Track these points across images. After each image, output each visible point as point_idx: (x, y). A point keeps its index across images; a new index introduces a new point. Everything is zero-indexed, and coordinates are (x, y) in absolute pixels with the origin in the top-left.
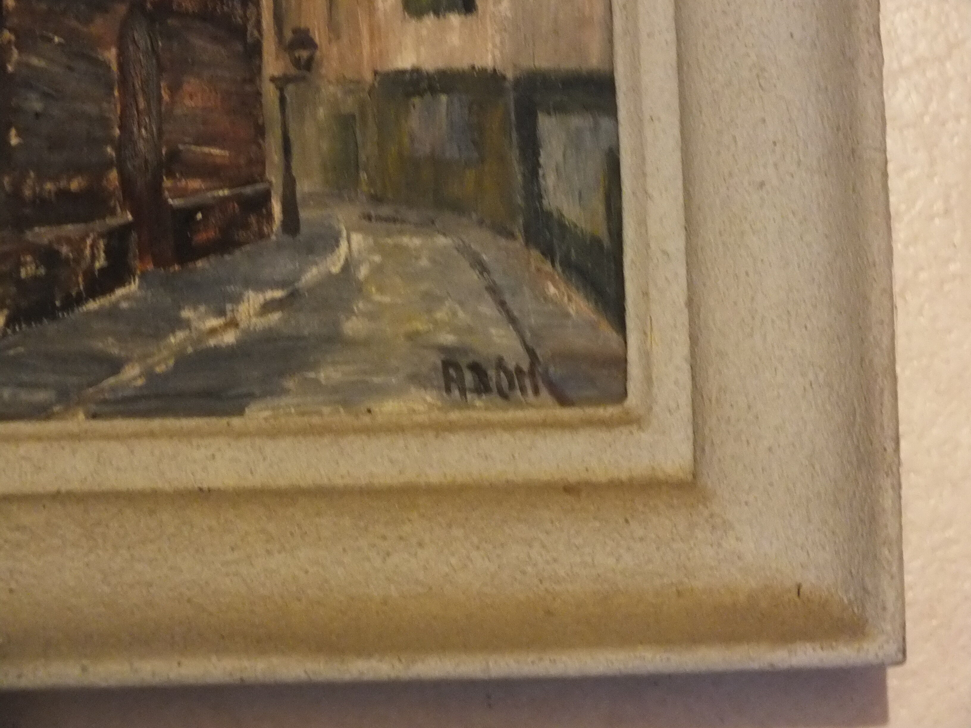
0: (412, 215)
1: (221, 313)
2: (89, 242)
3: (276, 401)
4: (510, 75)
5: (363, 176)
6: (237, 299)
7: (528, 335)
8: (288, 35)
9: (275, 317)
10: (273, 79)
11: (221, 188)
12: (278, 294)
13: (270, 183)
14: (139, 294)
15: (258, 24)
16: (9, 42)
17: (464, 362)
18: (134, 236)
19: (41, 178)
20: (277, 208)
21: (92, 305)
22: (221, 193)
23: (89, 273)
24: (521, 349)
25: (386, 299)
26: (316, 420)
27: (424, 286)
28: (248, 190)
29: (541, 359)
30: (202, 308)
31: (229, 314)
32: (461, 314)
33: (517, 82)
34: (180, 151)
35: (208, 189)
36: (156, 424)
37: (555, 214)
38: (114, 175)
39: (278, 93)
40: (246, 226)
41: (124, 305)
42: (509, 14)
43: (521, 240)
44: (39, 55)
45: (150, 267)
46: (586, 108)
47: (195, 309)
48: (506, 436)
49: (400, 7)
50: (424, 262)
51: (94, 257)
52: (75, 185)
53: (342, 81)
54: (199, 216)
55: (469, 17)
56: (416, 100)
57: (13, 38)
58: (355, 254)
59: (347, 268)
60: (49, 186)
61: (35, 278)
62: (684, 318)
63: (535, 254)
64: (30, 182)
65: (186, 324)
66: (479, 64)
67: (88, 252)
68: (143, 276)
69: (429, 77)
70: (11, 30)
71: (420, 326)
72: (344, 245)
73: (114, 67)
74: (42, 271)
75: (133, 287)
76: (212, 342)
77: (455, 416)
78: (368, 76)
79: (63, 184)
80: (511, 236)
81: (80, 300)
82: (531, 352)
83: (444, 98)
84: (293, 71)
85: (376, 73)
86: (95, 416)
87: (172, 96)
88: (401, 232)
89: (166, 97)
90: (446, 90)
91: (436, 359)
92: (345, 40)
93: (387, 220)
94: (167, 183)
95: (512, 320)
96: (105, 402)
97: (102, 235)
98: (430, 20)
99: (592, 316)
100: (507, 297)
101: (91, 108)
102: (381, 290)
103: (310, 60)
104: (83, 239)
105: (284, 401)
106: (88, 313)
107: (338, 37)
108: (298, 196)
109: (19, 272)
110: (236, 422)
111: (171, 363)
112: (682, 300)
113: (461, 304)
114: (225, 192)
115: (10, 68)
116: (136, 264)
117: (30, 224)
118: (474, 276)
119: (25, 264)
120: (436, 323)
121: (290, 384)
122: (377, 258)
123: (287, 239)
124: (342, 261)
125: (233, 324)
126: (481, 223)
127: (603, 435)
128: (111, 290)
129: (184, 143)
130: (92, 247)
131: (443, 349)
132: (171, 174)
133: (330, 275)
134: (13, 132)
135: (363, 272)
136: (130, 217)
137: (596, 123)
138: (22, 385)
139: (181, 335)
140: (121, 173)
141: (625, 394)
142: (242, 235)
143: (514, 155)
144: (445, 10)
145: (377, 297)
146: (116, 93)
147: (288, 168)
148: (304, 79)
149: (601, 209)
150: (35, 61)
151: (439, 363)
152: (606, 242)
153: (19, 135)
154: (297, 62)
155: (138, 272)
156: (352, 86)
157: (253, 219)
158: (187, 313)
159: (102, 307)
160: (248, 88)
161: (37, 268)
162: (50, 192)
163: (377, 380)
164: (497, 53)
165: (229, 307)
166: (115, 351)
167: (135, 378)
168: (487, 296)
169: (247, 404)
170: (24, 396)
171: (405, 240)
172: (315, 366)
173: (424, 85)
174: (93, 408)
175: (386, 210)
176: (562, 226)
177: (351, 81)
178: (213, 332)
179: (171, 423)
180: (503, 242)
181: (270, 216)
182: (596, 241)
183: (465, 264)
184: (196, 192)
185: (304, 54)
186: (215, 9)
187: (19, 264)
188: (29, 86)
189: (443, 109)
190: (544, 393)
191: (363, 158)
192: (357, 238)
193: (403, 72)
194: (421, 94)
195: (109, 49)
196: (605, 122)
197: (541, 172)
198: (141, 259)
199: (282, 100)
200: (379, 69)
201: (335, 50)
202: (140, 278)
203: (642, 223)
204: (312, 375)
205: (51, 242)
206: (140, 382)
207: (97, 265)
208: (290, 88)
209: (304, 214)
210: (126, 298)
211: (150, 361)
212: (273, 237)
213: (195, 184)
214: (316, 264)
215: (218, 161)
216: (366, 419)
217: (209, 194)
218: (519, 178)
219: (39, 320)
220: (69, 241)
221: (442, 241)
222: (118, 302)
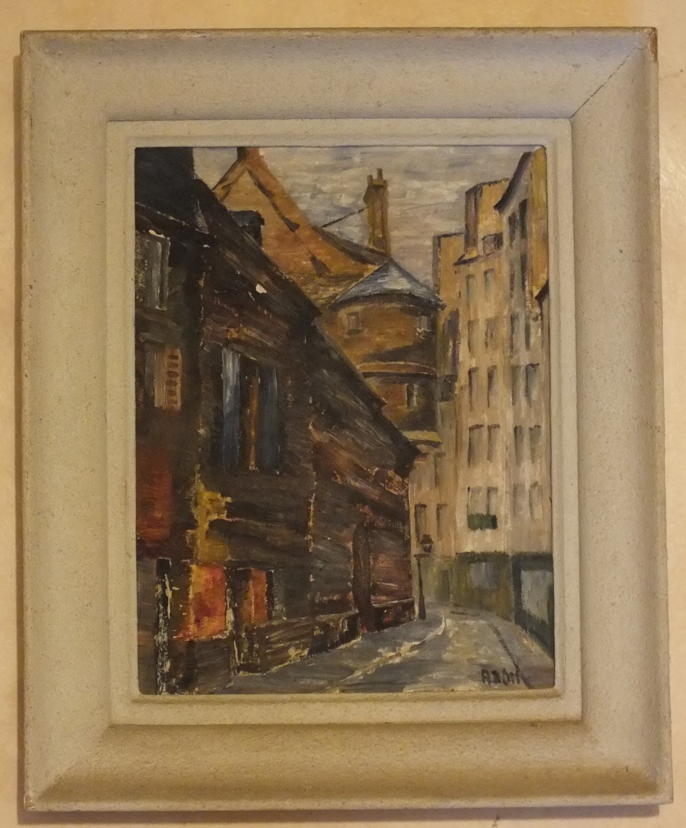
0: (470, 611)
1: (394, 650)
2: (341, 621)
3: (416, 686)
4: (510, 555)
5: (451, 596)
6: (401, 645)
7: (515, 660)
8: (421, 537)
9: (416, 652)
10: (415, 556)
11: (394, 600)
12: (417, 643)
13: (414, 598)
14: (361, 642)
15: (409, 532)
16: (310, 540)
17: (490, 670)
18: (359, 619)
19: (322, 595)
20: (417, 608)
21: (342, 647)
22: (394, 602)
23: (341, 634)
24: (513, 666)
25: (460, 645)
26: (432, 694)
27: (475, 641)
28: (405, 601)
29: (521, 670)
30: (387, 648)
31: (397, 651)
32: (489, 652)
33: (514, 556)
34: (378, 584)
35: (389, 601)
36: (368, 695)
37: (527, 611)
38: (351, 594)
39: (417, 561)
40: (404, 616)
41: (355, 647)
42: (511, 529)
43: (514, 622)
44: (322, 545)
45: (366, 631)
46: (541, 568)
47: (384, 649)
48: (507, 702)
49: (467, 526)
50: (475, 631)
51: (343, 627)
52: (335, 598)
53: (443, 557)
54: (386, 611)
55: (495, 530)
56: (473, 565)
57: (312, 538)
58: (448, 627)
59: (445, 632)
60: (325, 598)
61: (320, 635)
62: (579, 655)
63: (519, 627)
64: (318, 596)
65: (379, 655)
66: (498, 551)
67: (341, 625)
68: (363, 635)
69: (478, 555)
70: (311, 535)
71: (474, 656)
72: (443, 624)
73: (351, 550)
74: (322, 632)
75: (359, 639)
76: (390, 662)
77: (486, 693)
78: (454, 555)
79: (331, 598)
80: (508, 619)
81: (338, 644)
82: (517, 666)
83: (484, 564)
84: (423, 552)
85: (457, 553)
86: (343, 691)
87: (374, 562)
88: (466, 619)
89: (372, 562)
90: (485, 561)
91: (480, 670)
92: (444, 539)
93: (460, 613)
94: (373, 598)
95: (510, 654)
96: (347, 685)
97: (347, 618)
98: (478, 531)
99: (541, 652)
100: (507, 645)
101: (342, 566)
102: (458, 641)
103: (431, 547)
104: (339, 620)
105: (419, 685)
106: (341, 649)
107: (441, 539)
108: (426, 604)
109: (313, 633)
110: (400, 694)
111: (374, 670)
112: (578, 648)
113: (489, 647)
114: (396, 602)
115: (310, 550)
116: (360, 630)
117: (317, 613)
118: (495, 635)
119: (316, 630)
120: (479, 654)
121: (421, 679)
122: (456, 629)
123: (421, 621)
124: (443, 630)
125: (399, 655)
126: (497, 615)
127: (546, 702)
128: (350, 641)
129: (379, 581)
130: (342, 622)
131: (482, 665)
132: (374, 594)
133: (438, 635)
134: (311, 576)
135: (451, 634)
136: (358, 612)
137: (545, 574)
138: (314, 678)
139: (378, 659)
140: (353, 593)
141: (554, 684)
142: (403, 619)
143: (511, 588)
144: (485, 528)
145: (456, 645)
146: (352, 561)
147: (421, 592)
148: (428, 555)
149: (545, 609)
150: (320, 547)
151: (480, 671)
152: (547, 622)
153: (313, 578)
154: (425, 549)
155: (361, 634)
156: (447, 559)
157: (407, 613)
158: (380, 650)
159: (346, 647)
160: (405, 559)
161: (321, 631)
162: (326, 600)
163: (456, 678)
164: (505, 545)
165: (397, 648)
166: (351, 665)
167: (359, 676)
168: (499, 644)
169: (404, 687)
170: (316, 683)
171: (468, 622)
172: (431, 672)
173: (476, 558)
174: (342, 688)
175: (460, 610)
176: (530, 616)
177: (447, 557)
178: (391, 657)
179: (374, 695)
180: (506, 622)
181: (414, 612)
182: (543, 622)
183: (491, 631)
184: (385, 601)
185: (428, 545)
186: (391, 526)
187: (313, 630)
188: (318, 558)
189: (484, 568)
190: (522, 682)
191: (451, 588)
192: (449, 621)
193: (468, 553)
194: (474, 562)
195: (348, 542)
196: (548, 574)
197: (522, 594)
198: (363, 629)
199: (419, 564)
200: (458, 552)
201: (440, 543)
202: (362, 636)
203: (563, 616)
204: (430, 675)
205: (326, 621)
206: (361, 678)
207: (344, 631)
208: (422, 559)
209: (427, 611)
210: (355, 644)
211: (365, 669)
212: (415, 620)
213: (384, 598)
214: (432, 631)
215: (393, 589)
216: (452, 694)
217: (390, 602)
218: (513, 597)
219: (321, 652)
220: (332, 620)
221: (482, 622)
222: (353, 645)
